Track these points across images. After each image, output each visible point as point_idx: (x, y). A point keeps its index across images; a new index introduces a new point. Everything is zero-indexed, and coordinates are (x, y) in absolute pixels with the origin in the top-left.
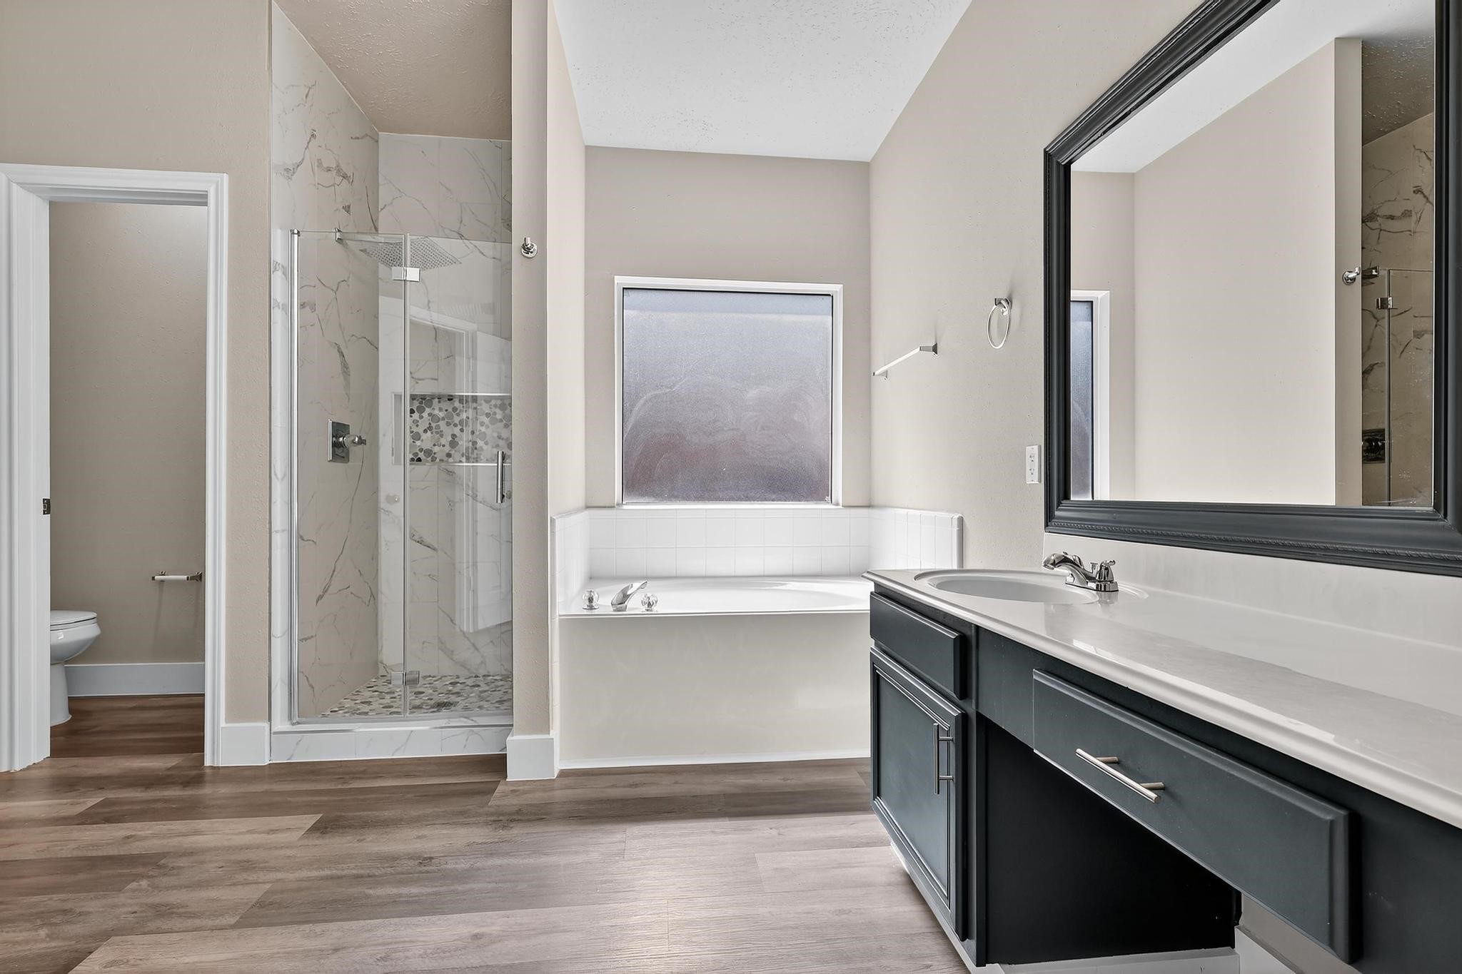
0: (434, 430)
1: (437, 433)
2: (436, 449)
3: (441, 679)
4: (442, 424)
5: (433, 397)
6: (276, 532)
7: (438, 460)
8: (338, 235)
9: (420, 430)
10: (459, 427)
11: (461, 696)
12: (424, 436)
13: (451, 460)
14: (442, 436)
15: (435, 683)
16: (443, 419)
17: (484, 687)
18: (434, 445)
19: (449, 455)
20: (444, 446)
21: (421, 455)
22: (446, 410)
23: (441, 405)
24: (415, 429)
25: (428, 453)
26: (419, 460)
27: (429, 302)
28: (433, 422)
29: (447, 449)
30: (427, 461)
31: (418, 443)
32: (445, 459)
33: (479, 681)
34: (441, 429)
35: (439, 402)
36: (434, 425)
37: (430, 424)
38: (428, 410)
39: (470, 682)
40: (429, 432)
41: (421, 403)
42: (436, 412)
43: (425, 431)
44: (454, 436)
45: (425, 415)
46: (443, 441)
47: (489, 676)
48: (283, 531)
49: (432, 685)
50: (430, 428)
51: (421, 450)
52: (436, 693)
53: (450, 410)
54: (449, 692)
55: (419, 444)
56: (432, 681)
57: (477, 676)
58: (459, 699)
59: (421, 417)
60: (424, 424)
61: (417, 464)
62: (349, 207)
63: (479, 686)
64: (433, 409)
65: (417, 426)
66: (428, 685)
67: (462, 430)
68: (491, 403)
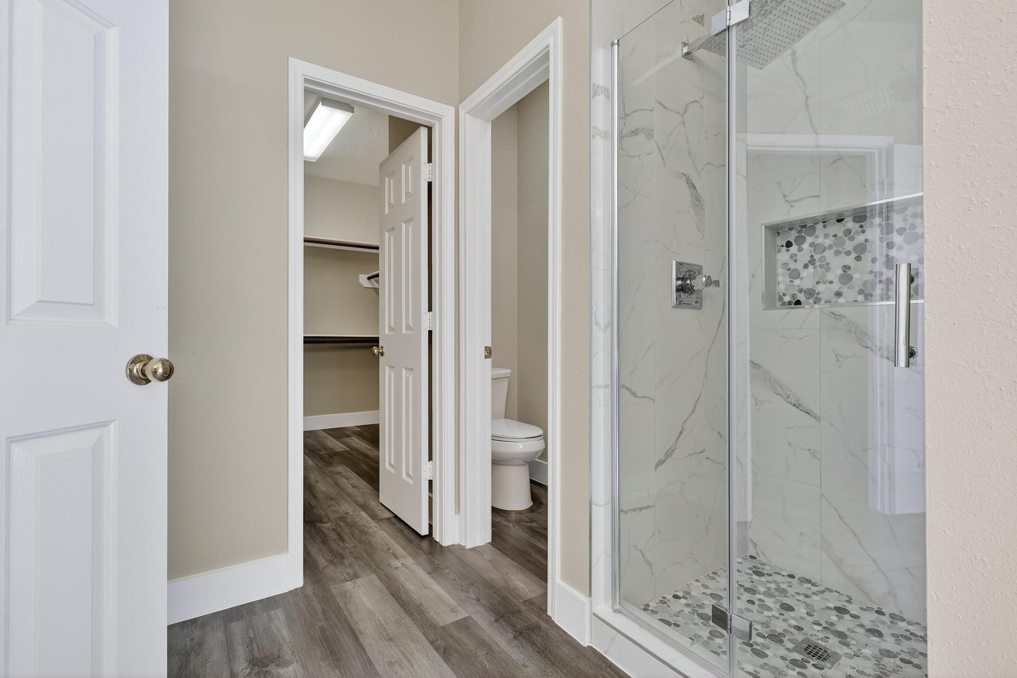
0: (818, 264)
1: (821, 266)
2: (820, 288)
3: (822, 592)
4: (829, 254)
5: (815, 221)
6: (599, 387)
7: (822, 302)
8: (685, 50)
9: (799, 266)
10: (854, 255)
11: (847, 645)
12: (804, 273)
13: (841, 300)
14: (828, 270)
15: (815, 598)
16: (830, 247)
17: (889, 644)
18: (818, 283)
19: (838, 294)
20: (831, 282)
21: (801, 297)
22: (835, 236)
23: (827, 230)
24: (792, 266)
25: (810, 293)
26: (798, 303)
27: (807, 98)
28: (816, 254)
29: (836, 286)
30: (808, 304)
31: (797, 282)
32: (834, 299)
33: (883, 622)
34: (827, 261)
35: (825, 227)
36: (816, 257)
37: (812, 256)
38: (809, 240)
39: (868, 619)
40: (811, 267)
41: (800, 232)
42: (820, 240)
43: (806, 266)
44: (846, 268)
45: (805, 246)
46: (830, 276)
47: (903, 620)
48: (606, 386)
49: (806, 600)
50: (812, 261)
51: (801, 291)
52: (810, 619)
53: (840, 234)
54: (829, 628)
55: (798, 284)
56: (809, 593)
57: (879, 612)
58: (841, 650)
59: (800, 250)
60: (804, 257)
61: (795, 308)
62: (702, 17)
63: (880, 634)
64: (817, 237)
65: (796, 261)
66: (802, 598)
67: (858, 259)
68: (907, 212)
